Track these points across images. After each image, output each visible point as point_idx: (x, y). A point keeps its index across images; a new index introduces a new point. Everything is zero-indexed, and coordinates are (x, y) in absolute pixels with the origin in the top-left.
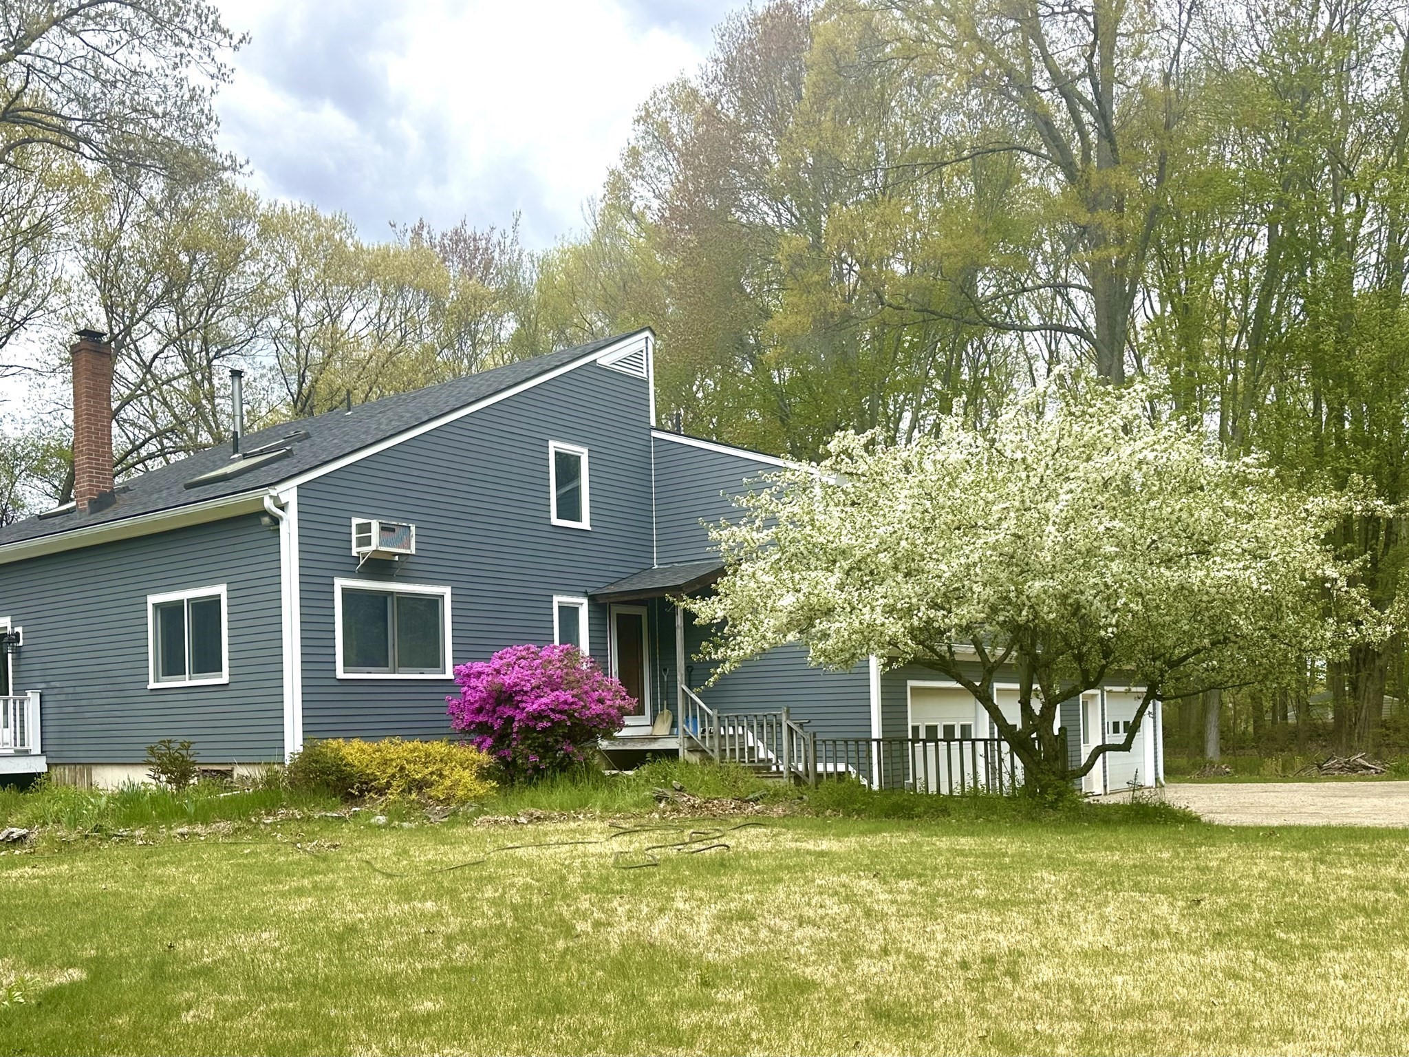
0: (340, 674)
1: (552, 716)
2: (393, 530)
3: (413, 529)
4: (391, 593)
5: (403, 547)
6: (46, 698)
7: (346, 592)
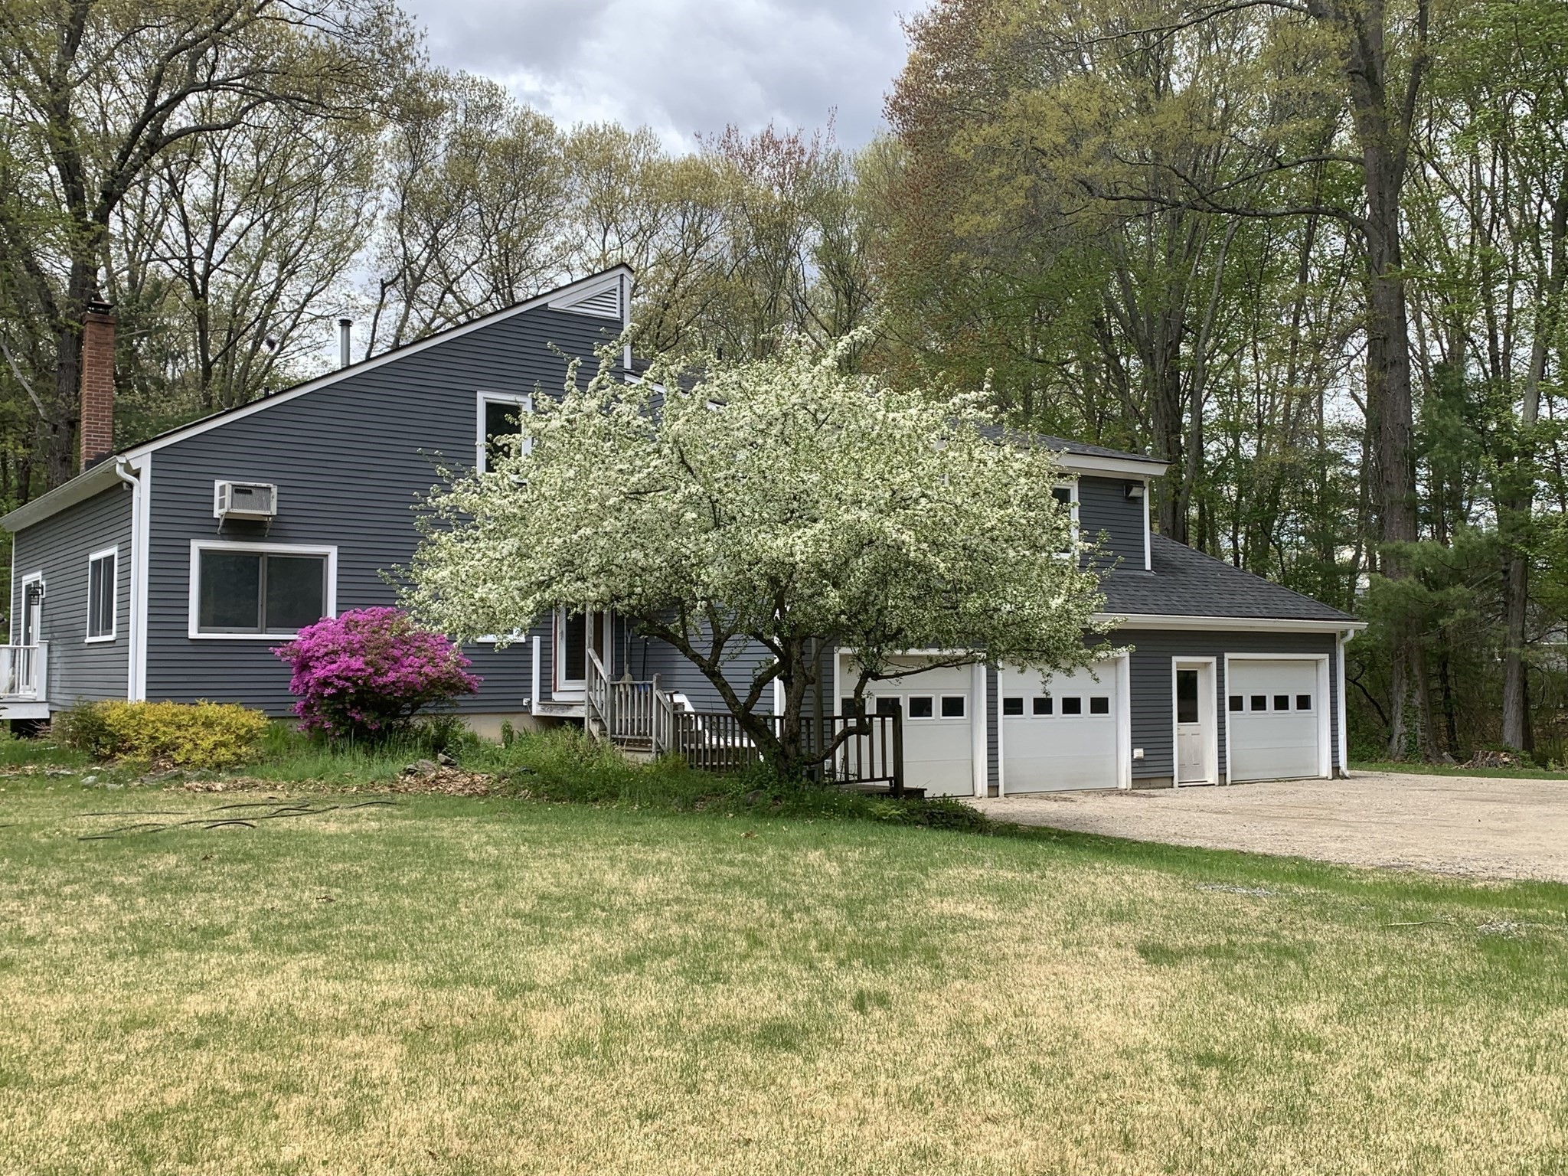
0: (193, 633)
1: (336, 682)
2: (250, 492)
3: (275, 490)
4: (261, 554)
5: (261, 508)
6: (53, 648)
7: (204, 553)
